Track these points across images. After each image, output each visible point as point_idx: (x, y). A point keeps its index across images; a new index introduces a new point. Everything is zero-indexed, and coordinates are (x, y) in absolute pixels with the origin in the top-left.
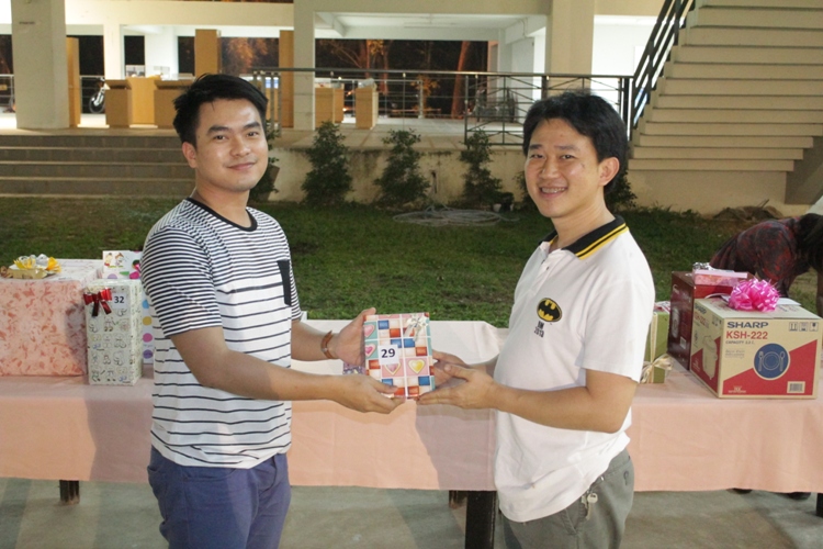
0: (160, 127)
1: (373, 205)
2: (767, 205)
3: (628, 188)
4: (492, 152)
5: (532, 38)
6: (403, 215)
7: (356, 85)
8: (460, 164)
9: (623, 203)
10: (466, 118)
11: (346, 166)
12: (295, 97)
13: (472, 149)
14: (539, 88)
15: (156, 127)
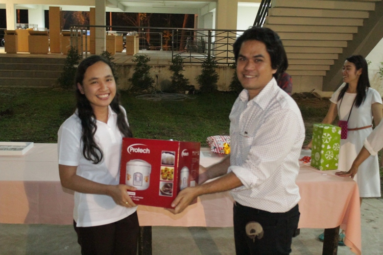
0: (31, 53)
1: (128, 91)
2: (314, 91)
4: (184, 66)
5: (212, 13)
6: (141, 96)
8: (169, 72)
10: (172, 50)
12: (96, 40)
13: (175, 65)
14: (207, 36)
15: (29, 53)
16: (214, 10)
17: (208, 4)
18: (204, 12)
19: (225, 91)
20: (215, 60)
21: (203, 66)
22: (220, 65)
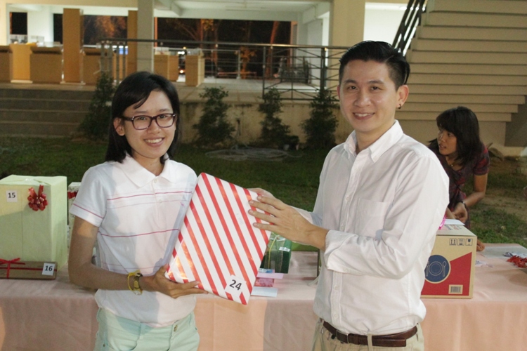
0: (35, 82)
1: (192, 144)
2: (491, 147)
4: (282, 105)
5: (321, 20)
6: (213, 152)
8: (258, 114)
10: (264, 79)
12: (138, 61)
13: (268, 102)
14: (318, 57)
15: (31, 82)
16: (326, 16)
17: (314, 6)
18: (307, 18)
20: (332, 95)
21: (313, 105)
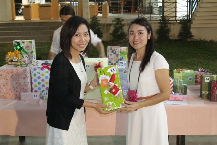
0: (41, 19)
1: (110, 41)
3: (191, 33)
7: (102, 4)
9: (190, 38)
11: (101, 29)
12: (83, 8)
14: (161, 2)
15: (39, 19)
19: (175, 39)
20: (168, 18)
21: (160, 23)
22: (171, 21)
